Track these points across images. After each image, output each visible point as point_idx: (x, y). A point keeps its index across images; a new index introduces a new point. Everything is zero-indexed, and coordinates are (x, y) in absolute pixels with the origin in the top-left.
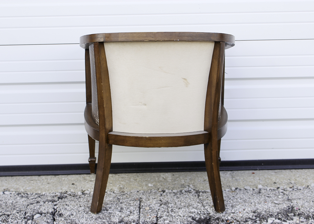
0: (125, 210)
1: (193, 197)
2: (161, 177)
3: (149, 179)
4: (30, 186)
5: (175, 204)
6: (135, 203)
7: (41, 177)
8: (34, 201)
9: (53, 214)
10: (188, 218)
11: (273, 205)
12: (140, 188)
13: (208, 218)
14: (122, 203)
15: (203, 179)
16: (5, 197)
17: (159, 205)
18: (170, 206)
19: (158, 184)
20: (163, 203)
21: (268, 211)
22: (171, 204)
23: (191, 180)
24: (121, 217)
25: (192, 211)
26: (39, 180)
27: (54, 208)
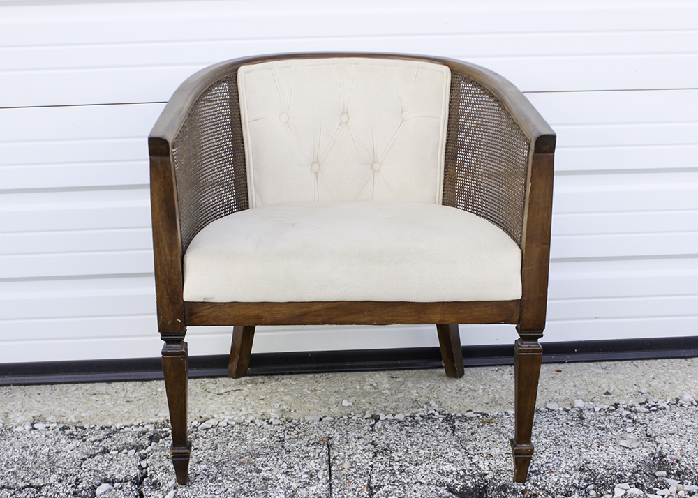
0: (298, 471)
1: (441, 433)
2: (367, 383)
3: (342, 389)
4: (89, 409)
5: (407, 452)
6: (318, 451)
8: (98, 447)
9: (138, 482)
10: (438, 488)
11: (619, 451)
12: (324, 410)
13: (482, 486)
14: (289, 451)
15: (456, 387)
16: (34, 437)
17: (371, 455)
18: (397, 459)
19: (363, 401)
20: (380, 450)
21: (610, 466)
22: (397, 451)
23: (431, 389)
24: (289, 488)
25: (444, 470)
26: (108, 394)
27: (140, 466)
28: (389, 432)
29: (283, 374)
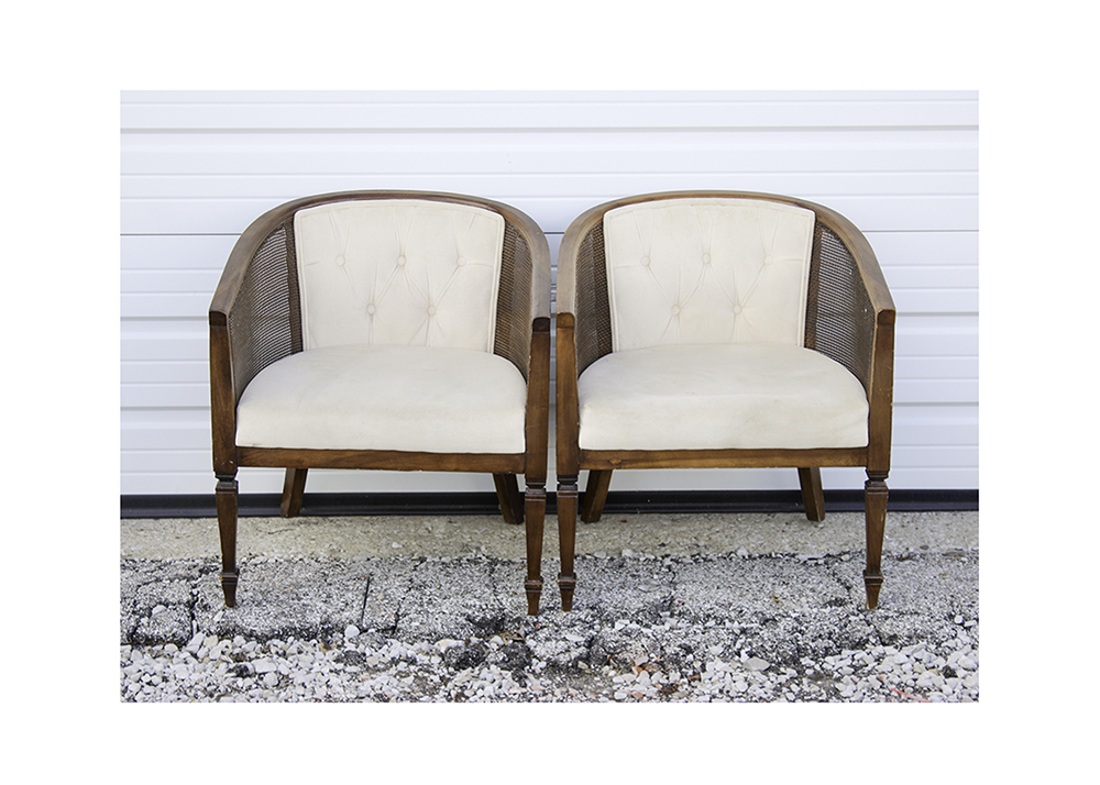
0: (336, 600)
1: (478, 574)
2: (423, 527)
3: (395, 532)
4: (138, 543)
5: (439, 588)
6: (358, 585)
7: (161, 521)
8: (151, 577)
9: (191, 605)
10: (458, 617)
11: (636, 593)
12: (374, 552)
13: (500, 618)
14: (331, 584)
17: (406, 590)
18: (428, 593)
19: (414, 543)
20: (416, 586)
21: (620, 605)
22: (431, 587)
23: (485, 534)
24: (325, 612)
25: (469, 604)
26: (156, 530)
27: (191, 593)
28: (430, 572)
29: (338, 515)
